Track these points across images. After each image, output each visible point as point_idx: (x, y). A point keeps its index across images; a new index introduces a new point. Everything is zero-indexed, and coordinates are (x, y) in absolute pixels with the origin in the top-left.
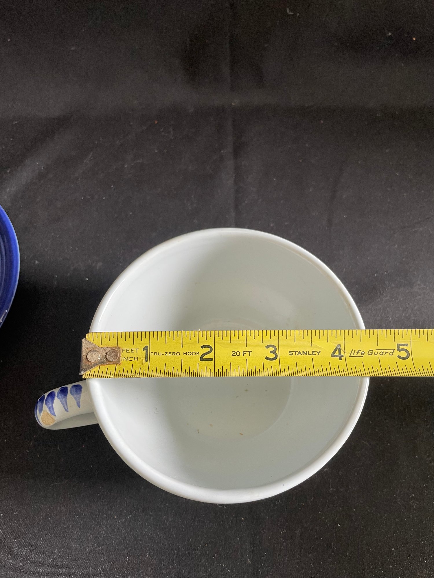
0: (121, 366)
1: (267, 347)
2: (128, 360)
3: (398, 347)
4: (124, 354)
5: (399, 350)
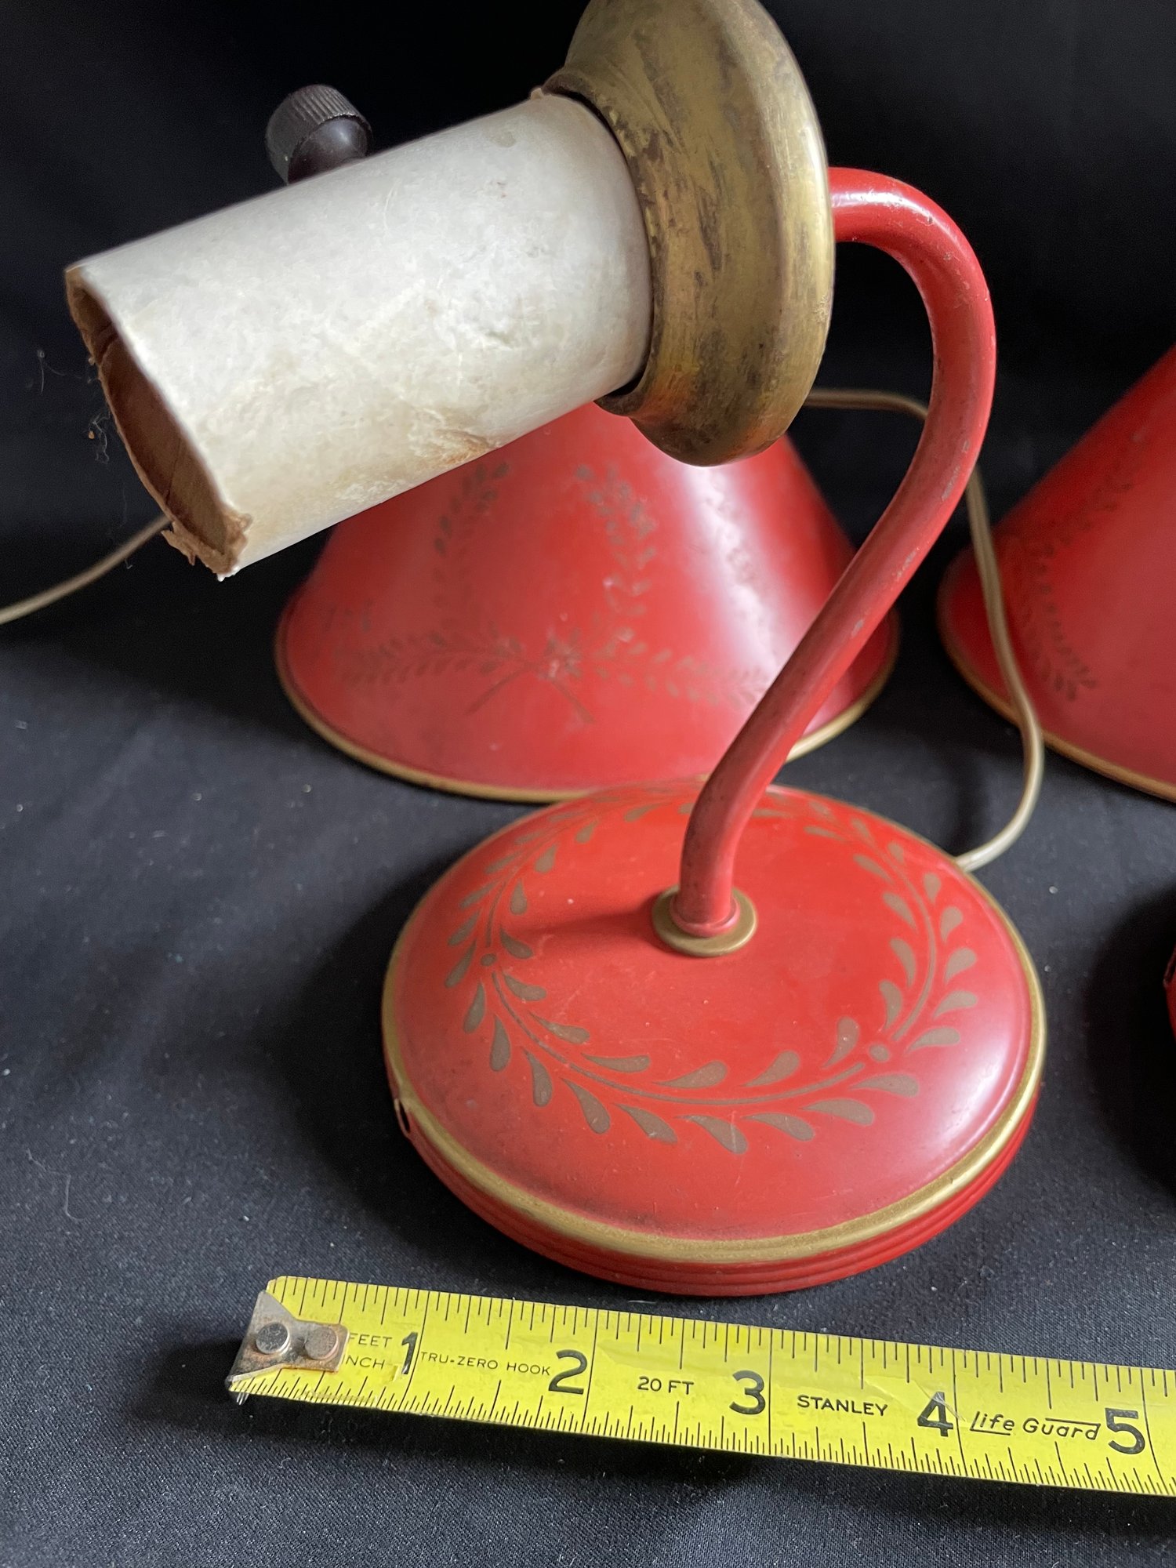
1: (739, 1376)
2: (358, 1363)
3: (1110, 1419)
4: (350, 1349)
5: (1115, 1428)
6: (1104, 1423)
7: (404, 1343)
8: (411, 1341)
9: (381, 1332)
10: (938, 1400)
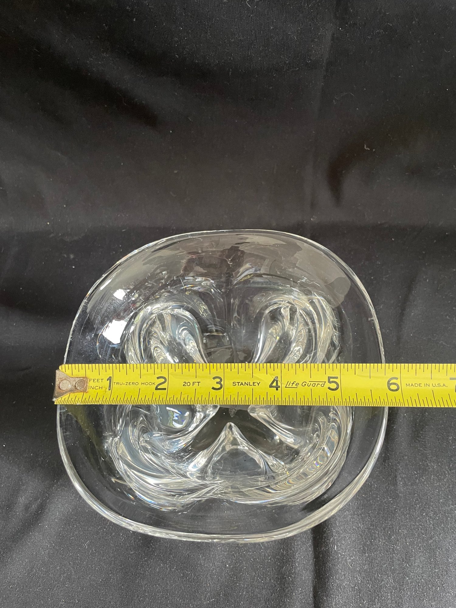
0: (88, 394)
1: (214, 378)
2: (94, 389)
3: (329, 380)
4: (91, 384)
5: (330, 382)
6: (327, 381)
7: (107, 380)
8: (110, 379)
9: (100, 377)
10: (276, 379)
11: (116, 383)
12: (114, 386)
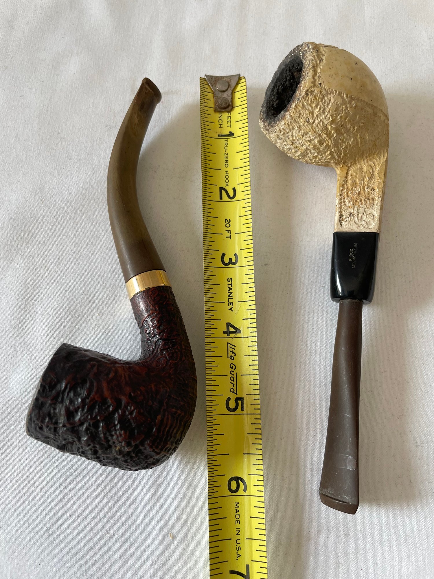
0: (213, 112)
1: (236, 255)
2: (219, 119)
3: (240, 399)
4: (225, 115)
5: (237, 400)
6: (238, 396)
8: (231, 134)
9: (233, 123)
10: (238, 330)
11: (226, 142)
12: (223, 141)
